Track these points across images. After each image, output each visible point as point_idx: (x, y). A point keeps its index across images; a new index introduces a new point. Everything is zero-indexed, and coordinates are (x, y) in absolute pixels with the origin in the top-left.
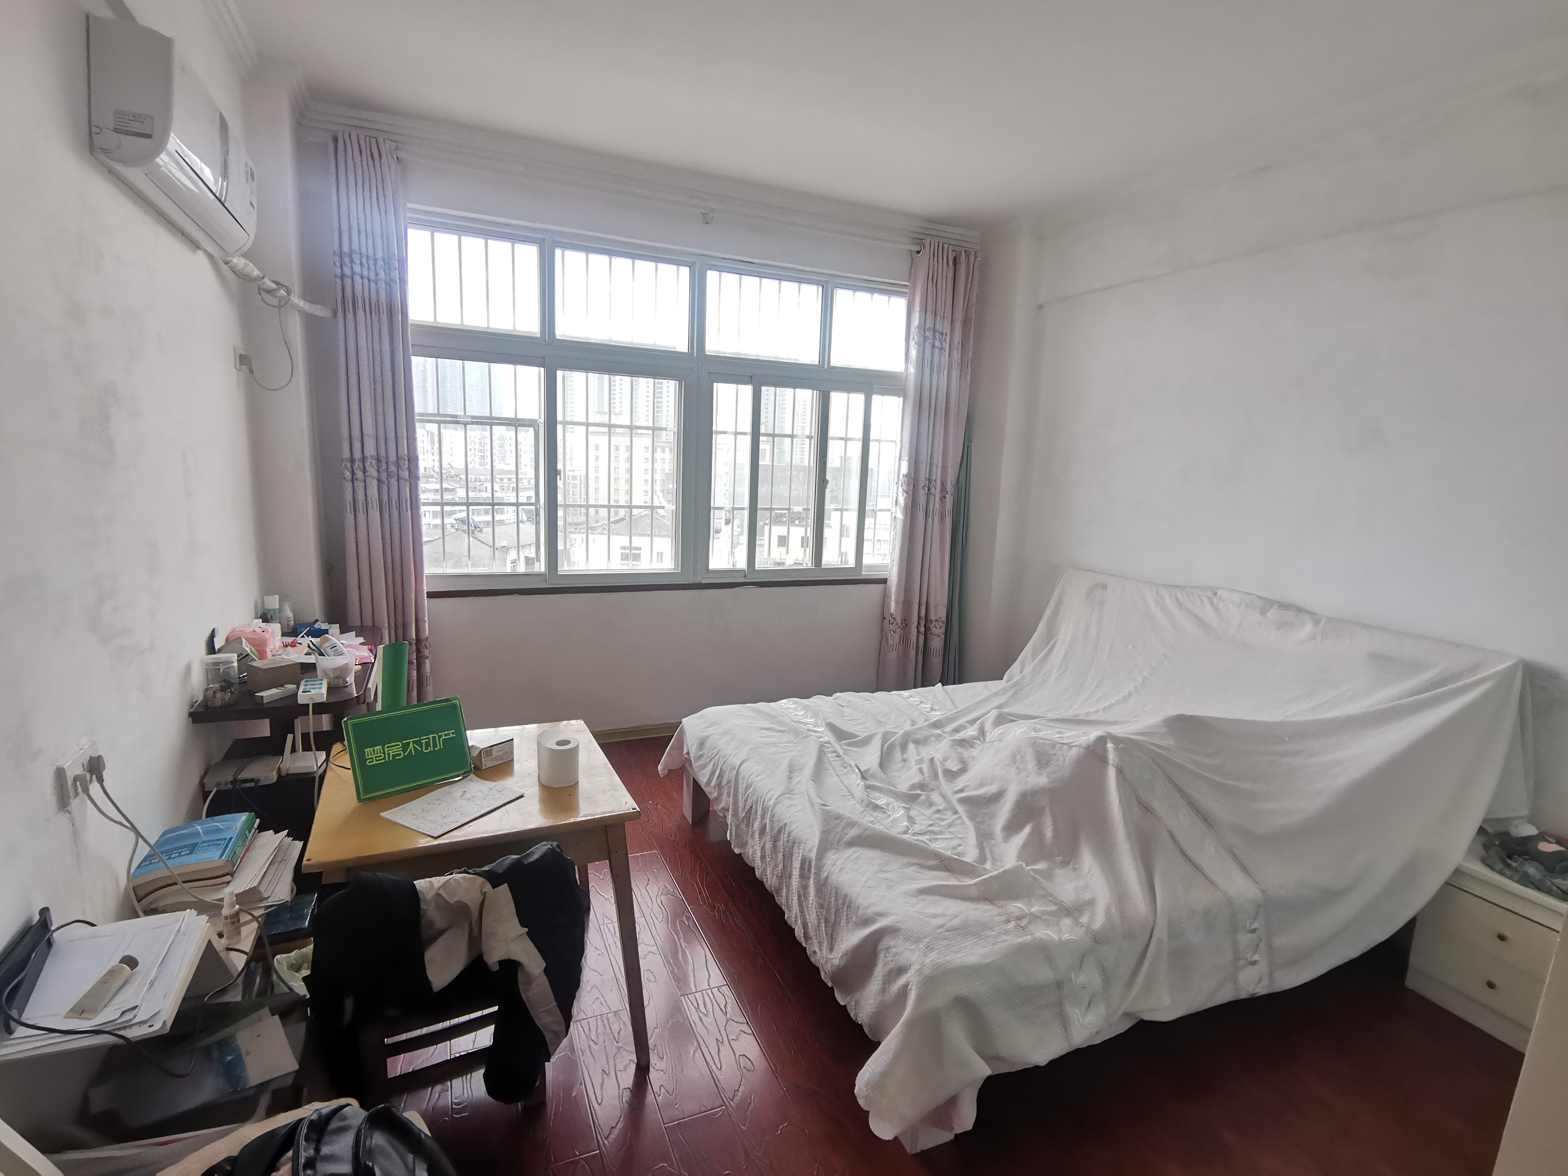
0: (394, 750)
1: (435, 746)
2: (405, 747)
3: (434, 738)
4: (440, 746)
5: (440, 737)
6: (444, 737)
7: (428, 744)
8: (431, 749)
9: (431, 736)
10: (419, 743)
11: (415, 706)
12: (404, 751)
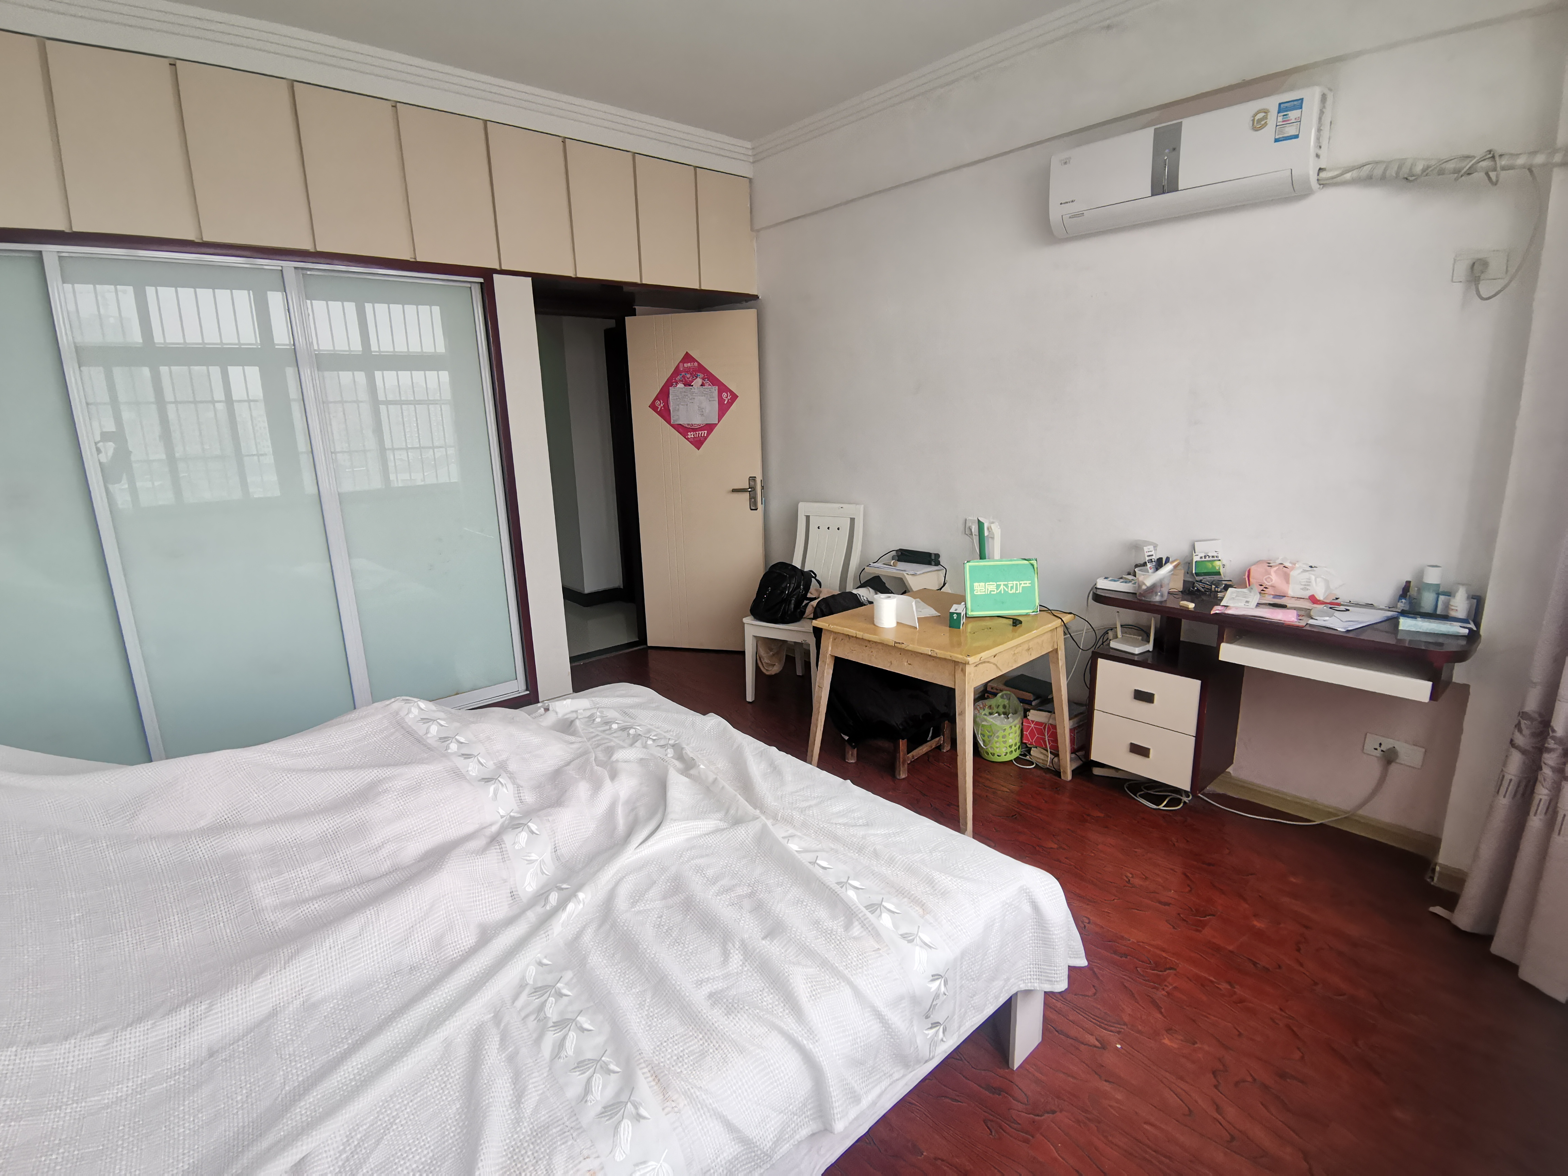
0: (991, 587)
1: (1016, 589)
2: (998, 587)
3: (1016, 584)
4: (1020, 590)
5: (1020, 584)
6: (1023, 585)
7: (1012, 588)
8: (1014, 591)
9: (1015, 582)
10: (1006, 585)
11: (997, 561)
12: (997, 589)
